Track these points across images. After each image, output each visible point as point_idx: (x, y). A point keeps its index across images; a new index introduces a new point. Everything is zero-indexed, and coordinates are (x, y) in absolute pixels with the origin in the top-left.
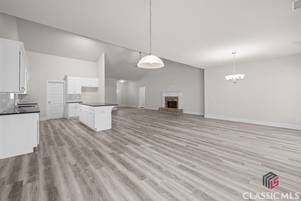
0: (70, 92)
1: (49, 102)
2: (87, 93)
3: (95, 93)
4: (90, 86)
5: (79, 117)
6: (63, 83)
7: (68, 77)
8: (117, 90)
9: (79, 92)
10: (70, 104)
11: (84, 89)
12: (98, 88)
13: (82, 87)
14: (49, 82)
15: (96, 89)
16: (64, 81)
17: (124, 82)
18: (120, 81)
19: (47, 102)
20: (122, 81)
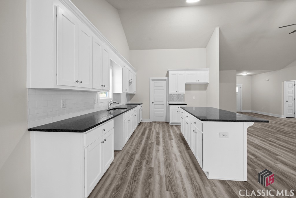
0: (172, 91)
1: (153, 103)
2: (192, 92)
3: (203, 92)
4: (197, 82)
5: (180, 124)
6: (166, 80)
7: (170, 72)
8: (237, 89)
9: (183, 90)
10: (172, 106)
11: (188, 87)
12: (208, 83)
13: (186, 84)
14: (152, 80)
15: (205, 86)
16: (166, 78)
17: (248, 75)
18: (241, 74)
19: (151, 103)
20: (245, 74)
